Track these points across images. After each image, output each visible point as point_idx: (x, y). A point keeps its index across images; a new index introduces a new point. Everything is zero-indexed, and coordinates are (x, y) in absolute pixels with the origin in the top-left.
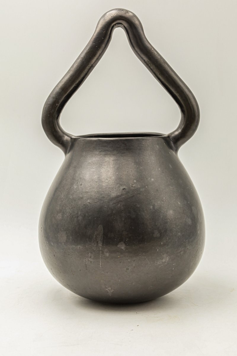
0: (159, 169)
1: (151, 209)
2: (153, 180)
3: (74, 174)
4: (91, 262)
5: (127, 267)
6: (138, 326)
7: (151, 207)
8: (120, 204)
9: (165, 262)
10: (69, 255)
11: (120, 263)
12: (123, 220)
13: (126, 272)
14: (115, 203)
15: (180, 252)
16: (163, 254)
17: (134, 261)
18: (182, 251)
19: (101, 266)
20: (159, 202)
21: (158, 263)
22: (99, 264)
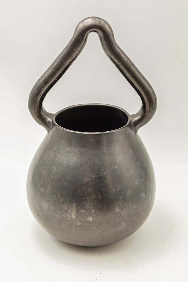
0: (122, 157)
1: (114, 192)
2: (116, 167)
3: (55, 157)
4: (67, 227)
5: (94, 233)
6: (101, 274)
7: (114, 190)
8: (90, 189)
9: (123, 228)
10: (50, 219)
11: (89, 230)
12: (92, 200)
13: (93, 235)
14: (86, 188)
15: (135, 219)
16: (122, 223)
17: (99, 229)
18: (136, 218)
19: (74, 231)
20: (121, 185)
21: (118, 229)
22: (73, 230)
